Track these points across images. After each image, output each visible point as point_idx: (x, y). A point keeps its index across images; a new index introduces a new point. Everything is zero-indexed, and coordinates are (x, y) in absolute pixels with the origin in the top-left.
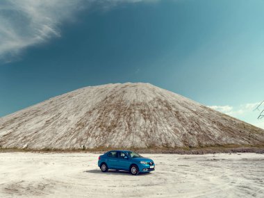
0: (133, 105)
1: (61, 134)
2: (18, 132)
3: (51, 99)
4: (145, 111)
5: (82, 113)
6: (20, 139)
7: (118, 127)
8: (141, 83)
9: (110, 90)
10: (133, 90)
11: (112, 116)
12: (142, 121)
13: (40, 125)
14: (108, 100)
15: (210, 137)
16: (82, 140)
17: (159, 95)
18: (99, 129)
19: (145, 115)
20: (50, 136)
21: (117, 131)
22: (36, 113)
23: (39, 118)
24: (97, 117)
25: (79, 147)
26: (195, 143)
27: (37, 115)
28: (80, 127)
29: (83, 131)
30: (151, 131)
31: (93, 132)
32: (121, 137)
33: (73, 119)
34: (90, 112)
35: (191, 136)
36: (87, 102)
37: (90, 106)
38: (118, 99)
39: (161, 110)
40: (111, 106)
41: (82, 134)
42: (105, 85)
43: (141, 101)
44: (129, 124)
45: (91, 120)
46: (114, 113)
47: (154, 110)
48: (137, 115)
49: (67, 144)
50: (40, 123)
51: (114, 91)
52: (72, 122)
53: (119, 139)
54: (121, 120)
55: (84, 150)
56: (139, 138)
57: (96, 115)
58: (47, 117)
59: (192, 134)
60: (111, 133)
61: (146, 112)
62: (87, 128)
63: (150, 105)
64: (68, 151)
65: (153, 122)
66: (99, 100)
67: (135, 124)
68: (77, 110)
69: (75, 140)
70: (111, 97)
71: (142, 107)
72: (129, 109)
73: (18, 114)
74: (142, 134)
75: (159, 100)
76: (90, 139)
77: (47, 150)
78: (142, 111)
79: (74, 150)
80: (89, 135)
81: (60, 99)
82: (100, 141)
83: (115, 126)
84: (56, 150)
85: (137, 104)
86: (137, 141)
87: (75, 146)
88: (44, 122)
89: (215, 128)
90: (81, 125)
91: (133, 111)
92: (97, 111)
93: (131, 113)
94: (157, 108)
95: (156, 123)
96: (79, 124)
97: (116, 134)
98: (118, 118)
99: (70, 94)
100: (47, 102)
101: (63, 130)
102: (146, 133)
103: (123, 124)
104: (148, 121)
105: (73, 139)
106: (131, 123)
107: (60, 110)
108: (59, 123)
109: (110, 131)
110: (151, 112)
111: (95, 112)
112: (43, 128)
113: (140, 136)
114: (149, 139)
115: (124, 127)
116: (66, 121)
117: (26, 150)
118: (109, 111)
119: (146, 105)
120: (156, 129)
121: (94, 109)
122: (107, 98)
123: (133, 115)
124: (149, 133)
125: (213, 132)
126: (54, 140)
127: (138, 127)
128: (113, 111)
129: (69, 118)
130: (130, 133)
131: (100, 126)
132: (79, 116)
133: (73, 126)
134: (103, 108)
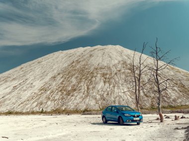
0: (96, 69)
1: (24, 98)
3: (23, 65)
4: (107, 74)
5: (47, 79)
7: (77, 91)
8: (110, 46)
9: (78, 54)
10: (100, 54)
11: (74, 80)
12: (102, 84)
13: (8, 90)
14: (74, 64)
15: (166, 99)
16: (41, 104)
17: (126, 58)
18: (60, 93)
19: (105, 79)
20: (14, 101)
21: (76, 95)
23: (8, 84)
24: (61, 81)
25: (38, 110)
26: (148, 105)
27: (6, 81)
28: (43, 92)
29: (45, 96)
30: (108, 94)
31: (54, 96)
32: (78, 100)
33: (38, 84)
34: (54, 77)
35: (146, 98)
36: (54, 67)
37: (55, 72)
38: (83, 63)
39: (124, 73)
40: (75, 70)
41: (43, 98)
42: (75, 49)
43: (105, 65)
44: (88, 88)
45: (54, 85)
46: (76, 78)
47: (116, 74)
48: (98, 79)
49: (28, 108)
50: (7, 89)
51: (82, 55)
52: (36, 87)
53: (76, 102)
54: (82, 84)
55: (42, 112)
56: (94, 101)
57: (59, 80)
58: (15, 83)
59: (147, 96)
60: (69, 97)
61: (108, 76)
62: (49, 92)
63: (114, 69)
64: (28, 113)
65: (111, 86)
66: (66, 65)
67: (94, 88)
68: (43, 75)
69: (35, 104)
70: (78, 62)
71: (104, 71)
72: (92, 73)
74: (98, 97)
75: (125, 63)
76: (49, 103)
77: (9, 113)
78: (104, 75)
79: (33, 113)
80: (49, 98)
81: (30, 65)
82: (58, 105)
83: (75, 90)
84: (17, 113)
85: (101, 68)
86: (92, 104)
87: (34, 109)
88: (12, 88)
89: (174, 90)
90: (43, 89)
91: (95, 74)
92: (61, 75)
93: (92, 77)
94: (119, 71)
95: (114, 87)
96: (41, 90)
97: (73, 98)
98: (79, 82)
99: (40, 59)
100: (18, 68)
101: (26, 95)
102: (102, 96)
103: (83, 88)
104: (107, 85)
105: (34, 102)
106: (91, 87)
107: (28, 76)
108: (25, 88)
109: (68, 94)
110: (113, 75)
111: (59, 77)
112: (10, 93)
113: (96, 99)
114: (104, 102)
115: (83, 91)
116: (31, 86)
118: (72, 76)
119: (109, 68)
120: (113, 92)
121: (59, 74)
122: (74, 62)
123: (94, 79)
124: (105, 96)
125: (170, 93)
126: (17, 104)
127: (95, 91)
128: (76, 75)
129: (34, 84)
130: (87, 96)
131: (61, 91)
132: (44, 81)
133: (36, 91)
134: (67, 73)
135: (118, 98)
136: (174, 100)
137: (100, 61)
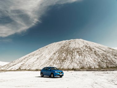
0: (74, 49)
1: (43, 63)
2: (26, 63)
3: (40, 49)
4: (79, 51)
5: (52, 54)
6: (27, 66)
7: (67, 60)
8: (77, 39)
9: (63, 43)
10: (74, 43)
11: (64, 55)
12: (78, 56)
14: (62, 48)
15: (113, 63)
16: (51, 66)
17: (86, 44)
18: (59, 61)
19: (79, 53)
20: (38, 64)
21: (66, 61)
22: (33, 55)
23: (34, 57)
26: (105, 66)
28: (50, 60)
30: (82, 61)
31: (56, 62)
32: (68, 64)
33: (48, 57)
34: (55, 54)
35: (103, 63)
36: (54, 49)
37: (55, 51)
38: (67, 47)
39: (87, 51)
40: (64, 50)
41: (51, 63)
42: (61, 42)
43: (77, 47)
45: (55, 57)
46: (65, 53)
47: (83, 51)
48: (75, 54)
50: (34, 59)
51: (65, 44)
53: (67, 65)
54: (68, 56)
56: (76, 64)
57: (57, 55)
58: (38, 56)
59: (103, 62)
60: (63, 62)
61: (80, 52)
62: (53, 60)
63: (82, 49)
65: (83, 57)
66: (59, 48)
67: (74, 58)
68: (49, 53)
70: (64, 47)
72: (72, 51)
73: (27, 56)
74: (78, 62)
75: (86, 46)
76: (55, 65)
77: (37, 70)
78: (78, 52)
80: (54, 63)
81: (43, 49)
82: (59, 66)
83: (66, 59)
85: (76, 49)
86: (75, 66)
88: (36, 59)
91: (74, 52)
92: (58, 53)
93: (72, 53)
94: (85, 50)
95: (84, 57)
97: (66, 63)
98: (67, 55)
99: (47, 46)
100: (38, 50)
102: (80, 62)
103: (69, 58)
104: (81, 56)
105: (47, 65)
106: (73, 57)
107: (43, 53)
108: (42, 59)
110: (82, 52)
112: (36, 61)
113: (77, 63)
114: (81, 65)
115: (69, 59)
116: (45, 57)
117: (29, 70)
118: (63, 53)
119: (80, 49)
120: (84, 60)
121: (56, 52)
123: (73, 54)
124: (81, 62)
126: (40, 66)
128: (65, 52)
129: (46, 57)
130: (72, 62)
131: (59, 59)
132: (50, 55)
133: (48, 60)
134: (60, 51)
137: (75, 46)
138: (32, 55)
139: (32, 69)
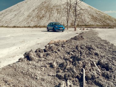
0: (54, 6)
2: (3, 20)
3: (18, 4)
4: (59, 9)
5: (31, 11)
6: (4, 23)
11: (43, 12)
14: (43, 4)
15: (84, 22)
16: (29, 23)
18: (37, 18)
19: (58, 11)
20: (16, 21)
21: (44, 19)
22: (11, 11)
24: (37, 12)
25: (27, 26)
27: (11, 12)
29: (30, 19)
30: (59, 19)
31: (34, 19)
33: (26, 14)
34: (34, 10)
36: (33, 5)
37: (34, 7)
38: (47, 3)
40: (44, 7)
41: (29, 20)
43: (58, 4)
44: (50, 16)
45: (34, 14)
47: (63, 9)
49: (22, 25)
50: (12, 16)
53: (44, 22)
54: (47, 14)
55: (29, 27)
58: (15, 13)
61: (59, 10)
62: (32, 18)
63: (62, 7)
64: (23, 27)
65: (60, 15)
66: (39, 4)
67: (52, 16)
68: (29, 9)
72: (52, 8)
73: (3, 11)
76: (32, 22)
77: (15, 27)
78: (57, 10)
79: (25, 27)
80: (32, 20)
81: (21, 4)
82: (36, 23)
83: (44, 17)
84: (18, 27)
85: (56, 6)
87: (25, 25)
88: (14, 15)
89: (89, 18)
90: (29, 16)
91: (53, 9)
92: (37, 9)
93: (52, 11)
96: (28, 16)
97: (43, 20)
98: (46, 13)
100: (16, 5)
101: (21, 19)
105: (25, 22)
106: (51, 15)
107: (21, 10)
108: (20, 15)
109: (41, 19)
111: (36, 10)
112: (14, 18)
115: (47, 17)
116: (23, 14)
117: (6, 27)
121: (36, 9)
123: (53, 11)
124: (57, 20)
125: (87, 19)
126: (17, 23)
127: (53, 17)
128: (44, 9)
129: (24, 13)
130: (49, 20)
131: (37, 17)
132: (29, 12)
133: (26, 17)
134: (40, 8)
135: (63, 21)
136: (88, 22)
137: (56, 2)
138: (9, 11)
139: (10, 26)
